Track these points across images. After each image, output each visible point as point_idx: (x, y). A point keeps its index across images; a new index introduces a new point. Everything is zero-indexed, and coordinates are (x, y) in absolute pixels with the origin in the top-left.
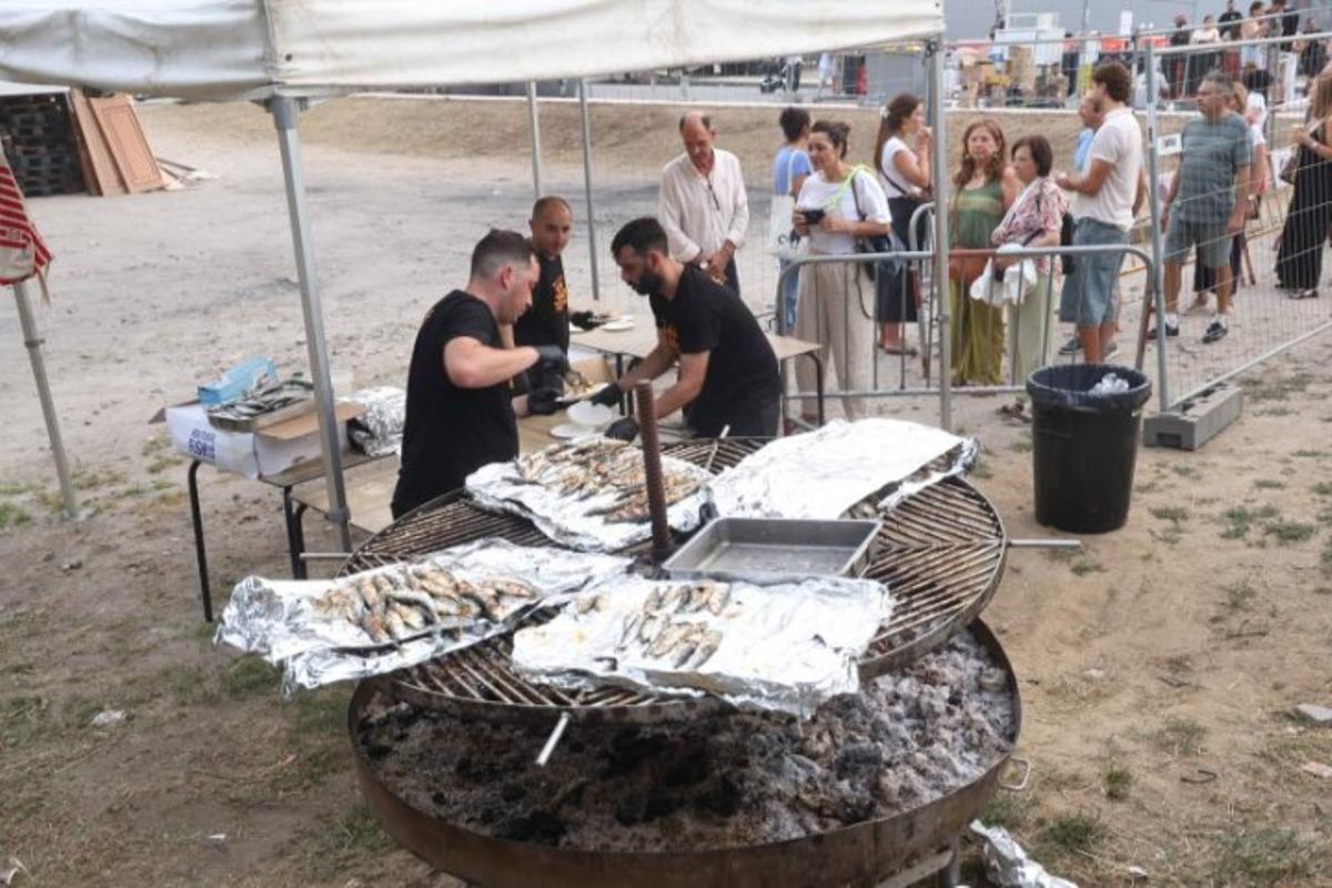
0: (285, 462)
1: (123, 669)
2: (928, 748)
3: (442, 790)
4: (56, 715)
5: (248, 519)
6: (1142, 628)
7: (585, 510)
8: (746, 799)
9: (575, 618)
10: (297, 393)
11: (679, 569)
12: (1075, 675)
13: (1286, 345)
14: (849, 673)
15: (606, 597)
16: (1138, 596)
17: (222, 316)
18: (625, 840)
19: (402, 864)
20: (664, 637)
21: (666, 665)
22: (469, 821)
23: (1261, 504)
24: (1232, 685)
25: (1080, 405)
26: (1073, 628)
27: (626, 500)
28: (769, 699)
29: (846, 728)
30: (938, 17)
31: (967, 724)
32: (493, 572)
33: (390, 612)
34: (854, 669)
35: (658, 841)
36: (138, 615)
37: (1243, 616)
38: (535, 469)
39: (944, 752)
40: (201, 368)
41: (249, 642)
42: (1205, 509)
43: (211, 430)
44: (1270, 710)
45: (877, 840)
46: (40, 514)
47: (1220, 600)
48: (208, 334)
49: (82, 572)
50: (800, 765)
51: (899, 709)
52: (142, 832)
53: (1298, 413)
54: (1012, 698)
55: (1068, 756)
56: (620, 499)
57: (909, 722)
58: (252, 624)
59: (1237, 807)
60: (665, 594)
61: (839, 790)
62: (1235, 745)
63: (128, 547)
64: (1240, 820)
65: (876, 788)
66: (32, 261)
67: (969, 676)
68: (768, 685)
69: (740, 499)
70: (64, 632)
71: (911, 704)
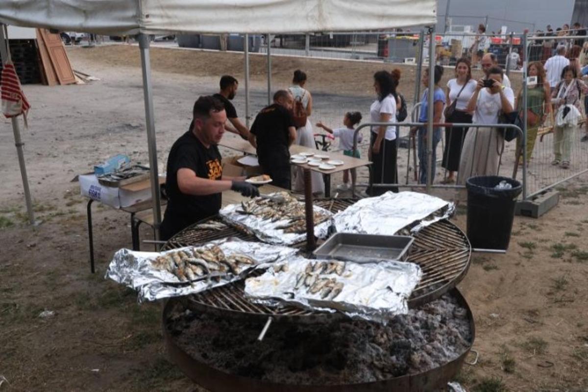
0: (132, 202)
1: (53, 292)
2: (431, 343)
3: (206, 352)
4: (23, 312)
5: (111, 228)
6: (516, 296)
7: (275, 227)
8: (348, 362)
9: (273, 274)
10: (139, 171)
11: (320, 254)
12: (485, 315)
13: (578, 174)
14: (404, 304)
15: (287, 265)
16: (513, 282)
17: (101, 139)
18: (292, 379)
19: (180, 386)
20: (317, 284)
21: (318, 297)
22: (219, 367)
23: (568, 243)
24: (558, 324)
25: (490, 194)
26: (484, 295)
27: (293, 223)
28: (367, 315)
29: (393, 332)
30: (434, 17)
31: (449, 333)
32: (233, 252)
33: (188, 268)
34: (406, 303)
35: (308, 380)
36: (61, 269)
37: (562, 293)
38: (251, 208)
39: (439, 345)
40: (90, 161)
41: (121, 279)
42: (544, 244)
43: (99, 186)
44: (576, 336)
45: (411, 384)
46: (18, 222)
47: (551, 285)
48: (94, 147)
49: (35, 249)
50: (374, 348)
51: (418, 324)
52: (61, 366)
53: (584, 204)
54: (469, 322)
55: (485, 352)
56: (291, 222)
57: (423, 331)
58: (123, 271)
59: (564, 378)
60: (315, 265)
61: (392, 361)
62: (561, 351)
63: (57, 238)
64: (566, 385)
65: (409, 360)
66: (21, 108)
67: (449, 311)
68: (367, 308)
69: (347, 225)
70: (27, 275)
71: (423, 322)
